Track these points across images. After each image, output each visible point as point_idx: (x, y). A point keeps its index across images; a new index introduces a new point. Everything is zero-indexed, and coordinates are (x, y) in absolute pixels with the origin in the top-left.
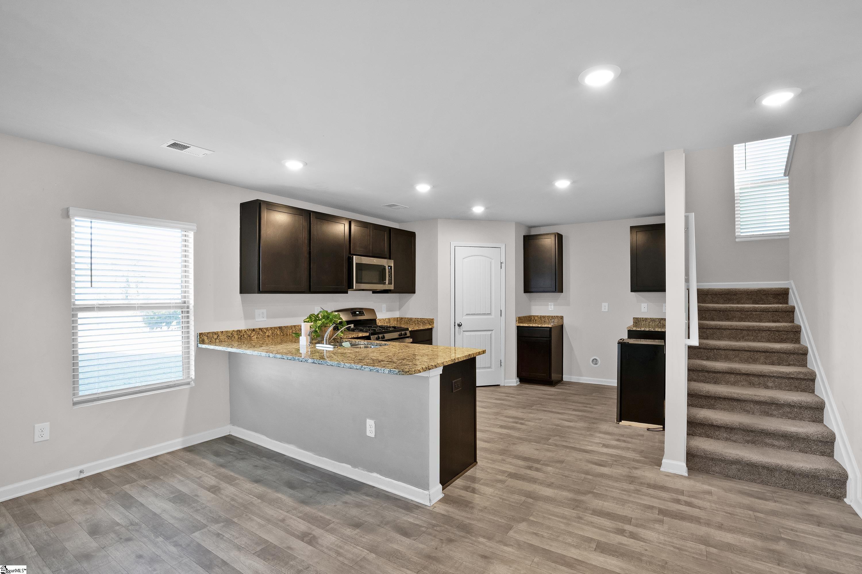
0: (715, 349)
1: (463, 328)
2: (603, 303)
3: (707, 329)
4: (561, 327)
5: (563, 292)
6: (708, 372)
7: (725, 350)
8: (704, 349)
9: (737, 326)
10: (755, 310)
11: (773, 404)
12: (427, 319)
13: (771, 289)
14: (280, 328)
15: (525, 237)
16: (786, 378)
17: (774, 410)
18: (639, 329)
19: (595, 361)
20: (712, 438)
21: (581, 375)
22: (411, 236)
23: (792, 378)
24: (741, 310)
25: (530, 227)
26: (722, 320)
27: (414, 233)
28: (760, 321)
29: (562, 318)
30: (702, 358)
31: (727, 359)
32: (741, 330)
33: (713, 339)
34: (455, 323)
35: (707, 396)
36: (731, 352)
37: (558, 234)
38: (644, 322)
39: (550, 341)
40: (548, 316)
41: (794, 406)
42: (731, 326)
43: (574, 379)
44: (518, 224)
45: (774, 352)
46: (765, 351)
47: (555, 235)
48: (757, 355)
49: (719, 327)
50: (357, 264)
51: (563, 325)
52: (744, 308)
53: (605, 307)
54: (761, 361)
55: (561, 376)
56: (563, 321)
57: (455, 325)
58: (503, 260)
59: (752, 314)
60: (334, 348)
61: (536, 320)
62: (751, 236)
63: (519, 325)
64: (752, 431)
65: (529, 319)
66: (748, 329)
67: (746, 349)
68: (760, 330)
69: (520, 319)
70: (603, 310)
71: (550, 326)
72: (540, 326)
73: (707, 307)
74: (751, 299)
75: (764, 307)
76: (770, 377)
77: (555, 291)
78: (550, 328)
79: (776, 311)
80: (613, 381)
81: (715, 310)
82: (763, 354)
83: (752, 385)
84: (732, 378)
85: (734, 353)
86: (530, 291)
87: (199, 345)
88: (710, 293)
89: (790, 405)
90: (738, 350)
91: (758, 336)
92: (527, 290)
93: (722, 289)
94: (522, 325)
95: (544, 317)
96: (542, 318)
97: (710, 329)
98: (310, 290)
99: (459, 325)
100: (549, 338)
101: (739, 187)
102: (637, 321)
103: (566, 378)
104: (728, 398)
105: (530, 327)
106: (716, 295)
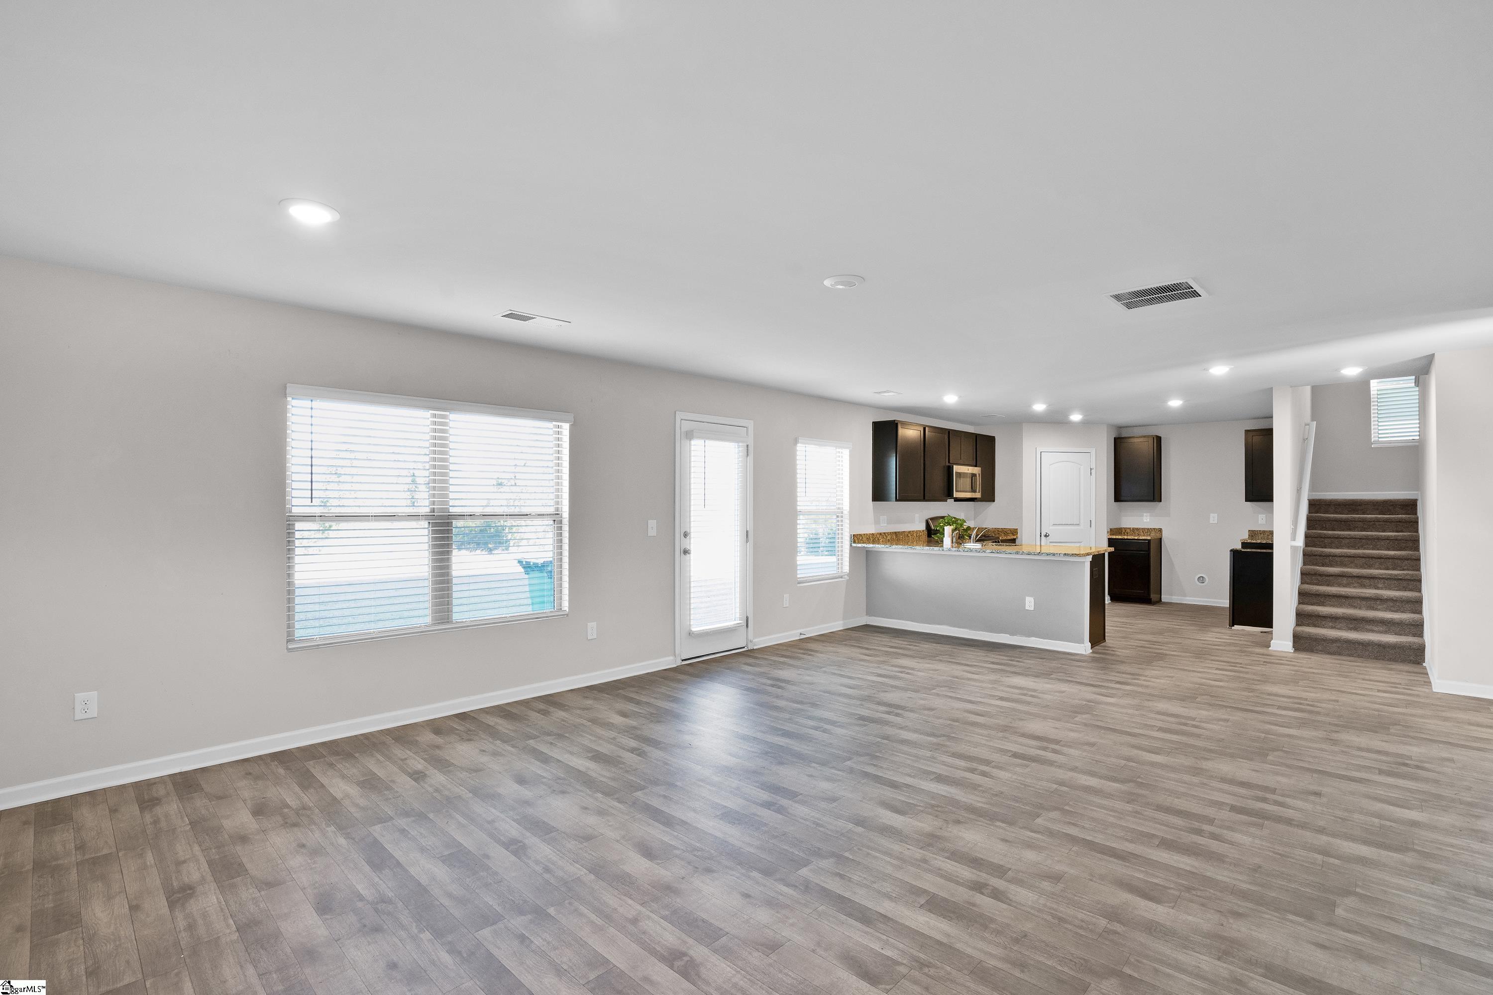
0: (1330, 556)
1: (1050, 539)
2: (1211, 514)
3: (1325, 538)
4: (1160, 540)
5: (1161, 501)
6: (1320, 575)
7: (1340, 556)
8: (1320, 556)
9: (1355, 535)
10: (1378, 520)
11: (1378, 599)
12: (1010, 530)
13: (1398, 500)
14: (895, 533)
15: (1115, 439)
16: (1395, 579)
17: (1380, 605)
18: (1255, 542)
19: (1201, 579)
20: (1319, 627)
21: (1185, 596)
22: (991, 440)
23: (1401, 579)
24: (1363, 521)
25: (1120, 428)
26: (1343, 530)
27: (994, 437)
28: (1384, 531)
29: (1160, 530)
30: (1316, 565)
31: (1342, 565)
32: (1360, 539)
33: (1331, 548)
34: (1041, 533)
35: (1317, 595)
36: (1346, 559)
37: (1157, 436)
38: (1262, 535)
39: (1149, 555)
40: (1142, 529)
41: (1396, 601)
42: (1349, 535)
43: (1175, 599)
44: (1111, 426)
45: (1389, 558)
46: (1380, 558)
47: (1154, 438)
48: (1372, 562)
49: (1337, 536)
50: (956, 472)
51: (1161, 538)
52: (1366, 518)
53: (1213, 518)
54: (1376, 566)
55: (1160, 596)
56: (1162, 535)
57: (1041, 536)
58: (1093, 466)
59: (1375, 524)
60: (982, 546)
61: (1127, 533)
62: (1390, 442)
63: (1111, 537)
64: (1355, 620)
65: (1119, 531)
66: (1367, 538)
67: (1362, 556)
68: (1379, 539)
69: (1112, 531)
70: (1211, 522)
71: (1149, 538)
72: (1136, 538)
73: (1327, 518)
74: (1378, 509)
75: (1387, 518)
76: (1380, 578)
77: (1153, 500)
78: (1149, 541)
79: (1400, 522)
80: (1225, 601)
81: (1336, 520)
82: (1379, 560)
83: (1363, 586)
84: (1345, 581)
85: (1349, 559)
86: (1122, 499)
87: (853, 544)
88: (1332, 504)
89: (1393, 600)
90: (1353, 557)
91: (1377, 545)
92: (1118, 498)
93: (1346, 500)
94: (1114, 537)
95: (1137, 529)
96: (1134, 530)
97: (1329, 538)
98: (924, 499)
99: (1046, 536)
100: (1147, 551)
101: (1376, 388)
102: (1253, 534)
103: (1165, 598)
104: (1336, 596)
105: (1124, 539)
106: (1339, 505)
